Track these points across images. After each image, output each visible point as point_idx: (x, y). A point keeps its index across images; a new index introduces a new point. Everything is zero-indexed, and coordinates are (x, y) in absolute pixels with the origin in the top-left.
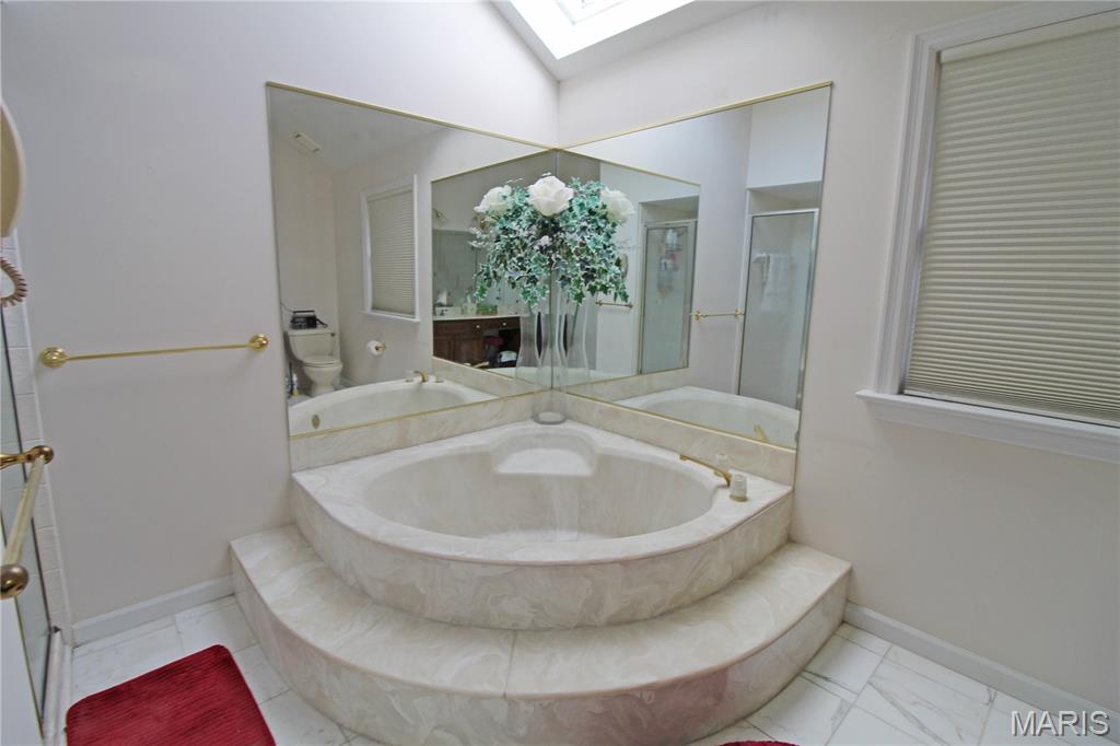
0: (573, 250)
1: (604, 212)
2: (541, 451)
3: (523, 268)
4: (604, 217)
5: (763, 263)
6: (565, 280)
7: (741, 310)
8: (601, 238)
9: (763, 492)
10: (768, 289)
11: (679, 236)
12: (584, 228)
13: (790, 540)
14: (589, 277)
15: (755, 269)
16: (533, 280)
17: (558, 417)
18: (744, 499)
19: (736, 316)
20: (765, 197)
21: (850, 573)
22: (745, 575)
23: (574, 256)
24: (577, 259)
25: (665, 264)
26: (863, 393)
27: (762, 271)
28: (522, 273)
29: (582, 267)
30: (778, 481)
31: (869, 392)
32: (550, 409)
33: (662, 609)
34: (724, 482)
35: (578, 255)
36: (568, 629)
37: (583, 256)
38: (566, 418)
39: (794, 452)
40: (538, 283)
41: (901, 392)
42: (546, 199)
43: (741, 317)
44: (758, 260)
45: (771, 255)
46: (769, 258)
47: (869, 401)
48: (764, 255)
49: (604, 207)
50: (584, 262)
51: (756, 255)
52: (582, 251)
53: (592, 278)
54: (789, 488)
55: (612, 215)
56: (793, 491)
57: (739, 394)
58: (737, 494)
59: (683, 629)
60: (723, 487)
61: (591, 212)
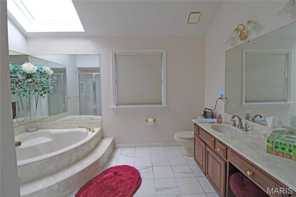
0: (38, 83)
1: (45, 72)
2: (32, 140)
3: (22, 88)
4: (45, 74)
5: (82, 84)
6: (36, 91)
7: (78, 96)
8: (45, 79)
9: (97, 130)
10: (84, 90)
11: (57, 77)
12: (41, 77)
13: (103, 138)
14: (43, 89)
15: (81, 86)
16: (26, 91)
17: (36, 129)
18: (94, 132)
19: (77, 97)
20: (81, 69)
21: (114, 139)
22: (97, 145)
23: (39, 84)
24: (40, 85)
25: (54, 85)
26: (111, 107)
27: (82, 86)
28: (22, 89)
29: (41, 87)
30: (98, 127)
31: (112, 107)
32: (31, 128)
33: (84, 156)
34: (89, 130)
35: (40, 84)
36: (65, 168)
37: (41, 84)
38: (38, 129)
39: (101, 121)
40: (27, 92)
41: (117, 106)
42: (30, 69)
43: (79, 97)
44: (81, 84)
45: (84, 83)
46: (83, 83)
47: (113, 108)
48: (82, 82)
49: (45, 71)
50: (42, 85)
51: (80, 82)
52: (41, 83)
53: (45, 90)
54: (101, 128)
55: (47, 73)
56: (102, 128)
57: (80, 115)
58: (92, 131)
59: (89, 157)
60: (89, 131)
61: (41, 73)
